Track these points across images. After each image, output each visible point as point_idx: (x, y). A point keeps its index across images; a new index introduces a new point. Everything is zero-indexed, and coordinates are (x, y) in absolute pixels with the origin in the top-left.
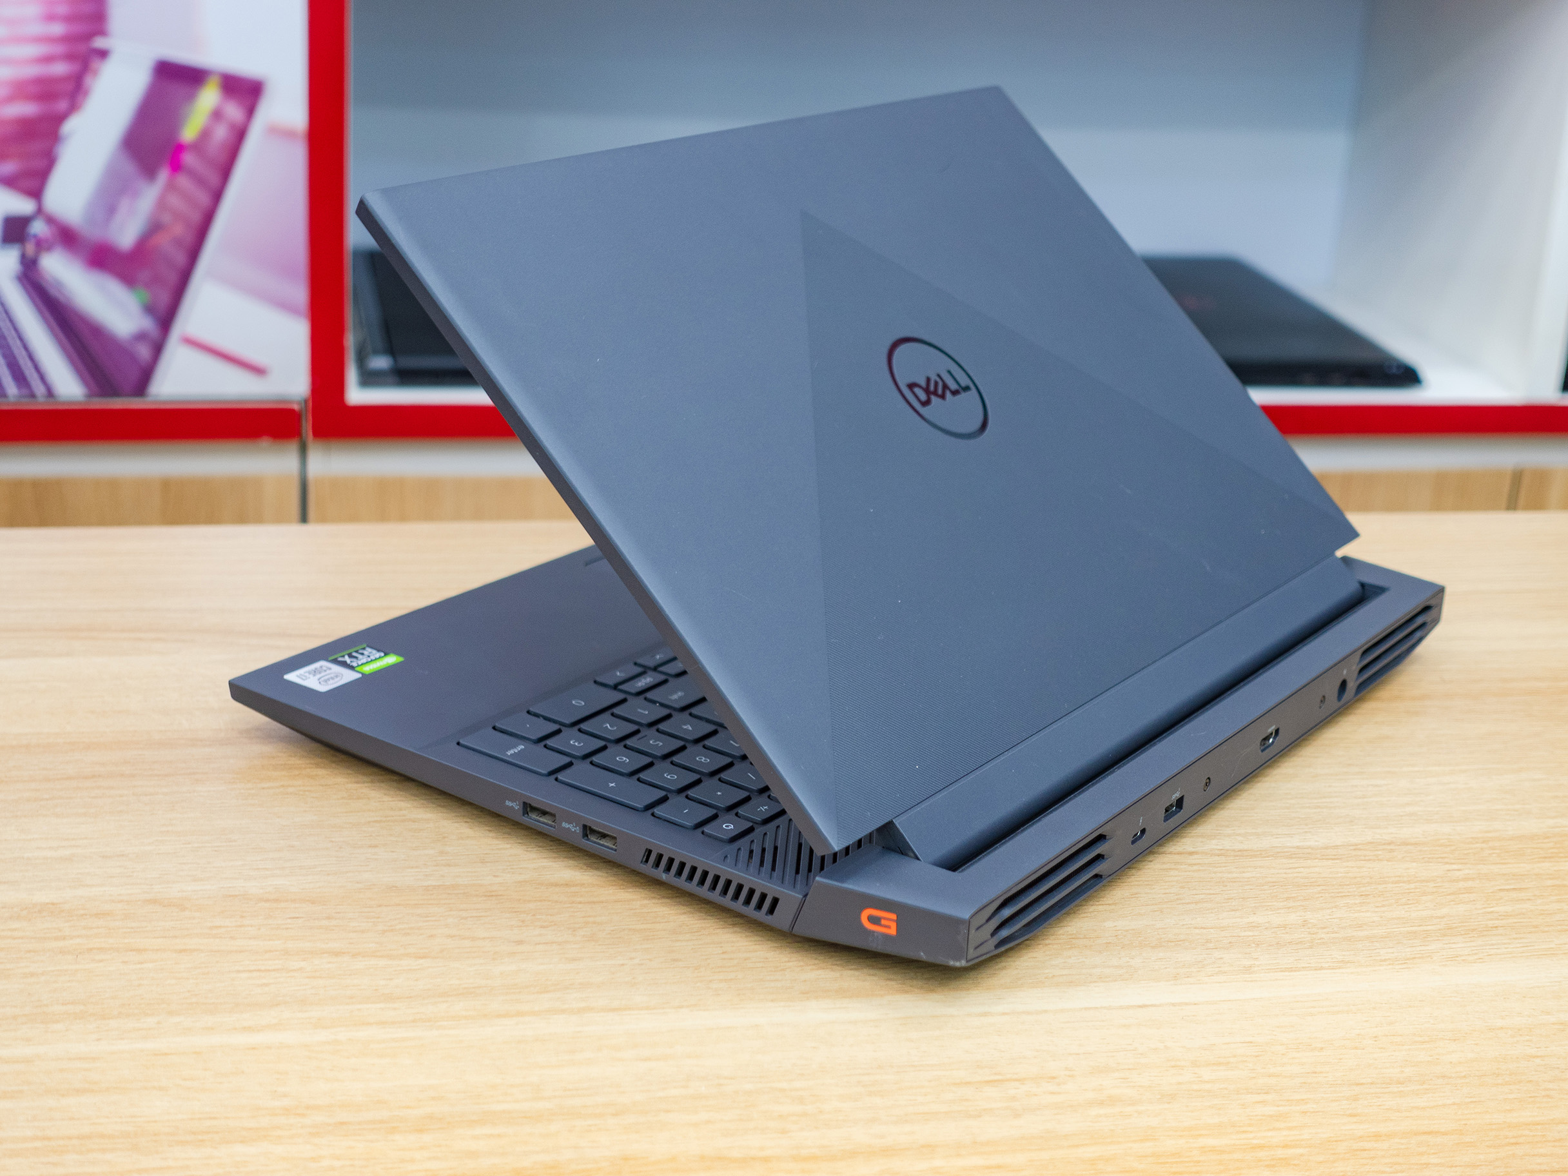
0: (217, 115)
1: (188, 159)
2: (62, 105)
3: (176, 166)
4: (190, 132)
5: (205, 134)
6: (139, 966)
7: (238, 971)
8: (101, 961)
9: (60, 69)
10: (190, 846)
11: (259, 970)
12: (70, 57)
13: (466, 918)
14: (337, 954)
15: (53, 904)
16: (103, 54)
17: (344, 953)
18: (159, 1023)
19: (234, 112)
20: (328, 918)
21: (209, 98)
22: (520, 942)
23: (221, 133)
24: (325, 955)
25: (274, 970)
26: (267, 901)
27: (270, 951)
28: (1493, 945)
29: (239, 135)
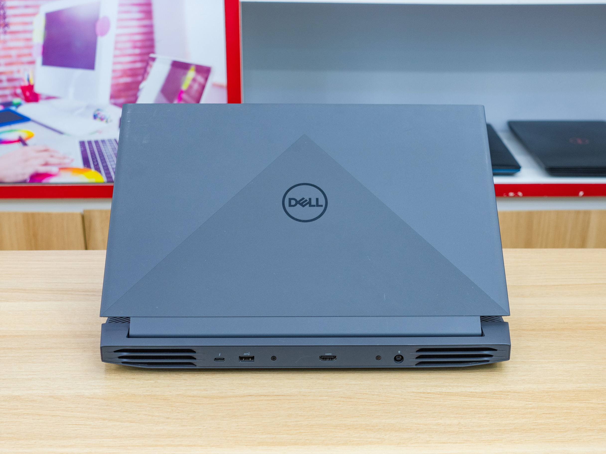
0: (194, 80)
1: (184, 96)
2: (140, 78)
3: (180, 99)
4: (184, 87)
5: (190, 87)
6: (37, 421)
7: (69, 424)
8: (26, 418)
9: (139, 65)
10: (72, 376)
11: (76, 424)
12: (142, 61)
13: (153, 408)
14: (104, 419)
15: (19, 396)
16: (153, 59)
17: (107, 419)
18: (35, 442)
19: (200, 79)
20: (107, 406)
21: (191, 74)
22: (168, 418)
23: (196, 87)
24: (100, 420)
25: (81, 424)
26: (90, 398)
27: (83, 417)
28: (529, 436)
29: (203, 87)
